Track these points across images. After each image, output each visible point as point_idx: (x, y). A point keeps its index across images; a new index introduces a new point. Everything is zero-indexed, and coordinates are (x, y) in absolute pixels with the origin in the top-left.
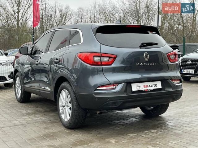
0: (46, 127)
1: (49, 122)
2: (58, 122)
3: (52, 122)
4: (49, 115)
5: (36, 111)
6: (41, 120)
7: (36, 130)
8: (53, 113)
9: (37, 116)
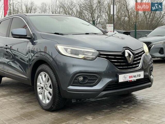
0: (22, 107)
1: (24, 102)
2: (33, 102)
3: (28, 102)
4: (24, 96)
5: (11, 92)
6: (17, 100)
7: (12, 111)
8: (27, 93)
9: (12, 97)
